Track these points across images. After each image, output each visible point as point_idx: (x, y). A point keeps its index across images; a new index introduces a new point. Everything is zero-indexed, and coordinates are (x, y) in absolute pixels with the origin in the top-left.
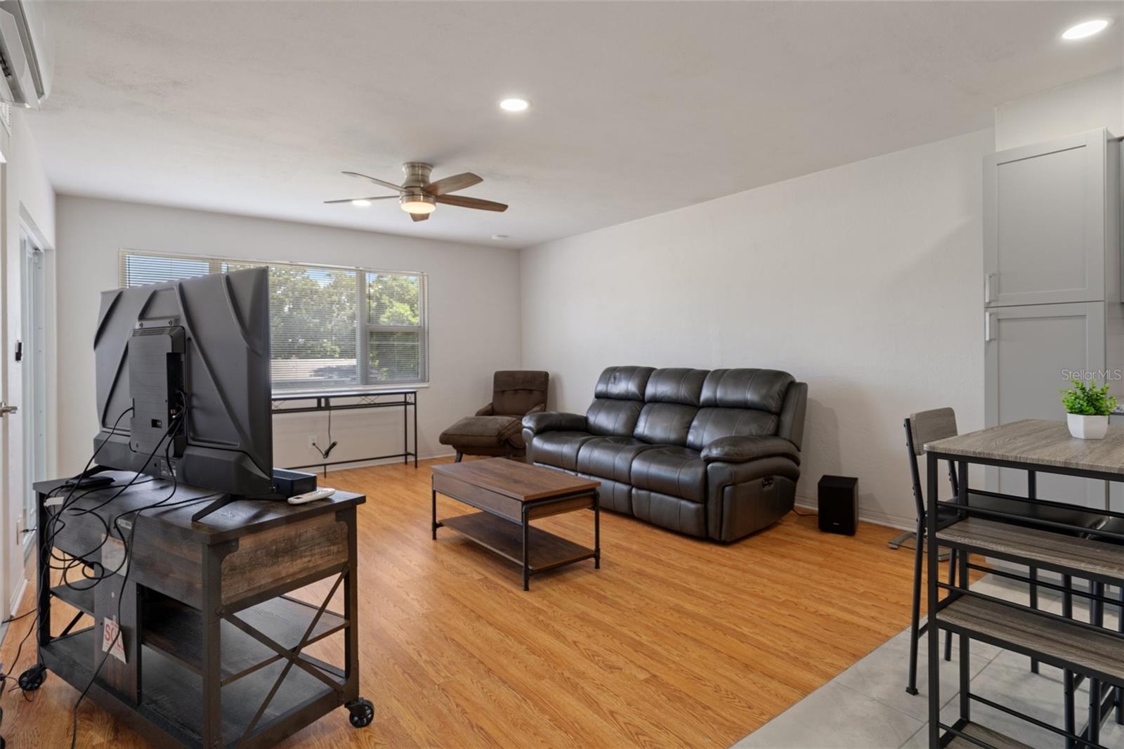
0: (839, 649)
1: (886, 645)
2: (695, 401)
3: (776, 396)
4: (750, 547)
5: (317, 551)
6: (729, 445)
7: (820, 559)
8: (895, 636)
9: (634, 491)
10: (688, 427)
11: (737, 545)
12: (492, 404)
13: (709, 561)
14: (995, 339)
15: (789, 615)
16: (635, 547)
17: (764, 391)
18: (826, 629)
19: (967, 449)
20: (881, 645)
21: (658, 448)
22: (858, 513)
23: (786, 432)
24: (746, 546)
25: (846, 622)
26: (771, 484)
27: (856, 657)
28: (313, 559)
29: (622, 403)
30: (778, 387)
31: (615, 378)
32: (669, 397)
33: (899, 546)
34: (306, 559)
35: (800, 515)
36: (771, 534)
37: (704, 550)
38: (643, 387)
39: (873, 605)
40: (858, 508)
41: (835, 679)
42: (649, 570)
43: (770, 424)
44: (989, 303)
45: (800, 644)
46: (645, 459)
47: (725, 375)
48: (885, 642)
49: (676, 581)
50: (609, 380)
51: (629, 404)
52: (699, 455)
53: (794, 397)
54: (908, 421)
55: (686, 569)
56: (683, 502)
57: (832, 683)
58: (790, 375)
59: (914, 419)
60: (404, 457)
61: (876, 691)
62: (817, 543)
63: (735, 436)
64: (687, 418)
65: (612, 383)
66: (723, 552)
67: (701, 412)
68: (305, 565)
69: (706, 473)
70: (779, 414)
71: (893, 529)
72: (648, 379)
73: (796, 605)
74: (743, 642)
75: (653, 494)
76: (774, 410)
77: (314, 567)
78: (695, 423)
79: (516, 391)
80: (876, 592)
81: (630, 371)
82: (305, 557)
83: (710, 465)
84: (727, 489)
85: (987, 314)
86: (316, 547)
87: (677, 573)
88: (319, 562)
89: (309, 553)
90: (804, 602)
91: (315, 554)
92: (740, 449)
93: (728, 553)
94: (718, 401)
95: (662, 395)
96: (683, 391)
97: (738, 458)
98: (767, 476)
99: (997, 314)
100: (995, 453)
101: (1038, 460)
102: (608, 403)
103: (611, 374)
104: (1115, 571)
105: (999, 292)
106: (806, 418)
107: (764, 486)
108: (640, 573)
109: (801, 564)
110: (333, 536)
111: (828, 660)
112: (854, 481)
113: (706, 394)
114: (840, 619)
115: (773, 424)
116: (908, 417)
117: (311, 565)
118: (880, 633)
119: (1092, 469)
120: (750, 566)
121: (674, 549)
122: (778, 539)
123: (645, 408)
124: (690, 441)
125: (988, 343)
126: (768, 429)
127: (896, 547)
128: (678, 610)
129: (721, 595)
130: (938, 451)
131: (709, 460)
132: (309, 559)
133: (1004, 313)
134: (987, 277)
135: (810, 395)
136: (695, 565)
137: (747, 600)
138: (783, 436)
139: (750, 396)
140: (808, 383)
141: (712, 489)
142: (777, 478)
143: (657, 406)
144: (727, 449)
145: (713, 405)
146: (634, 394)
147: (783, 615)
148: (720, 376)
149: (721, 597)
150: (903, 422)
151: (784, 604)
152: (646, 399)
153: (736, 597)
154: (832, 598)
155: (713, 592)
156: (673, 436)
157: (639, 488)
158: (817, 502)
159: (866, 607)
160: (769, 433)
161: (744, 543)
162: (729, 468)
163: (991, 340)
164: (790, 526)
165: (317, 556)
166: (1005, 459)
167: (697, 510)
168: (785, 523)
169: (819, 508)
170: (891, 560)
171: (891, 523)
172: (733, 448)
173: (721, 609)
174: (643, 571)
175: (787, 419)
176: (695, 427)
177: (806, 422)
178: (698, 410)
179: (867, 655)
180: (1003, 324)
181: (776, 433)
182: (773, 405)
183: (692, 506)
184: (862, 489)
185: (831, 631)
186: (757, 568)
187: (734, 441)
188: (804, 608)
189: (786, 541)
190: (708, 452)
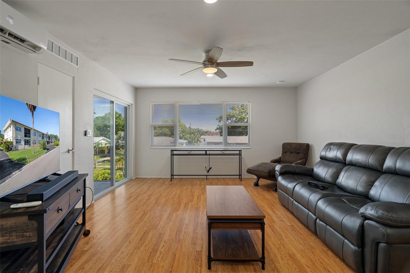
2: (379, 168)
5: (14, 234)
9: (318, 220)
10: (371, 185)
12: (280, 157)
28: (11, 238)
29: (333, 163)
31: (330, 149)
32: (360, 163)
34: (7, 238)
38: (345, 155)
46: (325, 202)
50: (327, 150)
51: (336, 164)
56: (346, 241)
60: (239, 176)
64: (372, 179)
65: (328, 151)
67: (383, 176)
68: (6, 240)
69: (362, 226)
72: (349, 151)
75: (328, 227)
77: (11, 242)
78: (377, 183)
79: (292, 152)
81: (339, 145)
82: (6, 236)
83: (367, 221)
84: (381, 245)
86: (14, 232)
88: (15, 240)
89: (9, 235)
91: (13, 236)
94: (397, 170)
95: (356, 161)
96: (371, 160)
102: (326, 162)
103: (329, 146)
110: (26, 228)
113: (388, 164)
117: (9, 241)
123: (345, 168)
124: (371, 195)
131: (364, 217)
132: (9, 238)
141: (368, 241)
143: (353, 167)
145: (393, 172)
146: (339, 159)
148: (402, 152)
152: (346, 163)
157: (322, 219)
165: (14, 237)
172: (386, 213)
176: (376, 186)
178: (381, 174)
183: (352, 246)
190: (366, 209)
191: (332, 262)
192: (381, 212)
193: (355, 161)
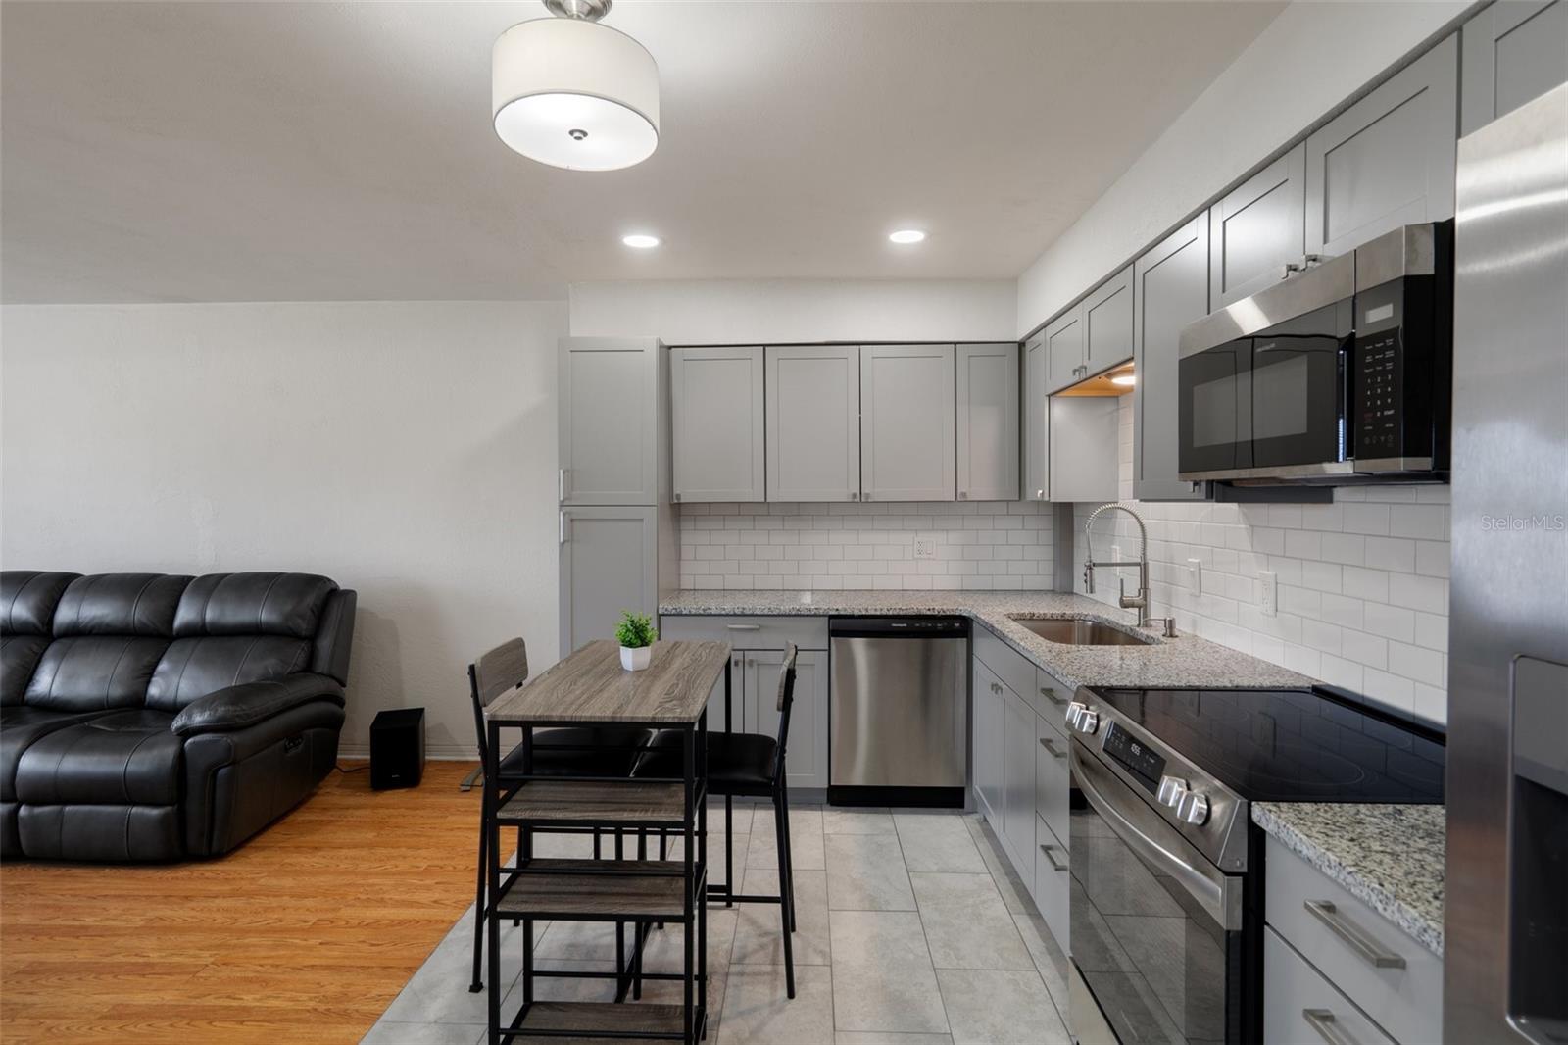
0: (391, 967)
1: (450, 936)
2: (163, 629)
3: (309, 613)
4: (263, 849)
6: (226, 704)
7: (371, 836)
8: (460, 918)
9: (23, 810)
10: (149, 674)
11: (239, 853)
13: (187, 897)
14: (568, 541)
15: (321, 944)
16: (24, 919)
17: (288, 607)
18: (373, 945)
19: (528, 713)
20: (444, 938)
21: (83, 721)
22: (424, 751)
23: (322, 665)
24: (257, 849)
25: (401, 923)
26: (299, 743)
27: (411, 970)
30: (311, 599)
32: (108, 625)
33: (472, 786)
35: (345, 772)
36: (301, 816)
37: (177, 879)
38: (49, 610)
39: (437, 883)
40: (424, 745)
41: (382, 1018)
42: (55, 957)
43: (298, 655)
44: (563, 501)
45: (333, 984)
46: (50, 749)
47: (222, 583)
48: (448, 931)
49: (120, 958)
51: (14, 643)
52: (169, 727)
53: (335, 612)
54: (472, 667)
55: (142, 927)
56: (136, 810)
57: (378, 1026)
58: (329, 580)
59: (480, 665)
61: (435, 1009)
62: (368, 812)
63: (235, 687)
64: (147, 659)
66: (212, 871)
67: (175, 647)
69: (181, 755)
70: (312, 638)
71: (467, 762)
72: (61, 596)
73: (332, 922)
74: (242, 1023)
75: (68, 808)
76: (303, 633)
78: (163, 666)
80: (441, 863)
83: (189, 741)
84: (222, 772)
85: (561, 513)
87: (121, 942)
90: (346, 912)
92: (244, 707)
93: (223, 872)
94: (207, 626)
95: (92, 624)
96: (139, 613)
97: (242, 721)
98: (292, 734)
99: (570, 513)
100: (554, 714)
101: (591, 717)
104: (649, 814)
105: (572, 490)
106: (355, 635)
107: (286, 750)
108: (35, 971)
109: (344, 852)
111: (375, 992)
112: (420, 712)
113: (185, 614)
114: (393, 921)
115: (303, 655)
116: (472, 663)
118: (443, 921)
119: (634, 720)
120: (262, 882)
121: (115, 896)
122: (311, 822)
123: (53, 648)
124: (152, 697)
125: (562, 545)
126: (296, 664)
127: (469, 788)
128: (119, 1014)
129: (206, 954)
130: (500, 719)
131: (186, 733)
133: (578, 512)
134: (561, 471)
135: (359, 604)
136: (159, 913)
137: (254, 946)
138: (319, 670)
139: (265, 614)
140: (356, 590)
141: (194, 778)
142: (310, 732)
143: (80, 642)
144: (221, 710)
145: (198, 633)
146: (25, 623)
147: (310, 948)
148: (212, 585)
149: (206, 957)
150: (467, 670)
151: (313, 929)
152: (55, 628)
153: (235, 947)
154: (384, 893)
155: (191, 952)
156: (116, 692)
157: (34, 800)
158: (369, 747)
159: (428, 888)
160: (297, 668)
161: (252, 844)
162: (226, 739)
163: (564, 542)
164: (332, 794)
166: (562, 719)
167: (163, 820)
168: (322, 791)
169: (372, 755)
170: (462, 809)
171: (465, 755)
172: (231, 708)
173: (206, 979)
174: (42, 963)
175: (325, 644)
176: (162, 674)
177: (355, 641)
178: (170, 643)
179: (426, 960)
180: (577, 525)
181: (309, 668)
182: (303, 626)
183: (154, 812)
184: (430, 720)
185: (379, 945)
186: (274, 882)
187: (235, 695)
188: (344, 923)
189: (322, 821)
190: (190, 717)
191: (98, 881)
192: (223, 709)
193: (89, 622)
